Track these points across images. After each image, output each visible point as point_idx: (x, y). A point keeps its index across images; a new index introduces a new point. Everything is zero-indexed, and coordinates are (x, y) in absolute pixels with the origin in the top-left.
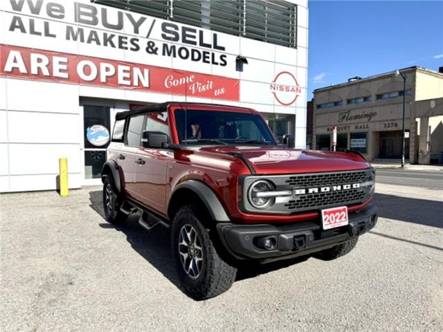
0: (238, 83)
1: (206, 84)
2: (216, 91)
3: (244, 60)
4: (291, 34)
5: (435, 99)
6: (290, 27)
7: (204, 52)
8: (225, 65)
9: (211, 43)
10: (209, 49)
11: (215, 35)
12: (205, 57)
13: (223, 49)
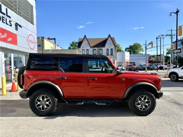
0: (17, 36)
1: (4, 34)
2: (8, 39)
3: (20, 26)
4: (32, 18)
5: (51, 50)
6: (32, 15)
7: (2, 17)
8: (11, 26)
9: (5, 12)
10: (4, 16)
11: (7, 9)
12: (3, 20)
13: (10, 17)
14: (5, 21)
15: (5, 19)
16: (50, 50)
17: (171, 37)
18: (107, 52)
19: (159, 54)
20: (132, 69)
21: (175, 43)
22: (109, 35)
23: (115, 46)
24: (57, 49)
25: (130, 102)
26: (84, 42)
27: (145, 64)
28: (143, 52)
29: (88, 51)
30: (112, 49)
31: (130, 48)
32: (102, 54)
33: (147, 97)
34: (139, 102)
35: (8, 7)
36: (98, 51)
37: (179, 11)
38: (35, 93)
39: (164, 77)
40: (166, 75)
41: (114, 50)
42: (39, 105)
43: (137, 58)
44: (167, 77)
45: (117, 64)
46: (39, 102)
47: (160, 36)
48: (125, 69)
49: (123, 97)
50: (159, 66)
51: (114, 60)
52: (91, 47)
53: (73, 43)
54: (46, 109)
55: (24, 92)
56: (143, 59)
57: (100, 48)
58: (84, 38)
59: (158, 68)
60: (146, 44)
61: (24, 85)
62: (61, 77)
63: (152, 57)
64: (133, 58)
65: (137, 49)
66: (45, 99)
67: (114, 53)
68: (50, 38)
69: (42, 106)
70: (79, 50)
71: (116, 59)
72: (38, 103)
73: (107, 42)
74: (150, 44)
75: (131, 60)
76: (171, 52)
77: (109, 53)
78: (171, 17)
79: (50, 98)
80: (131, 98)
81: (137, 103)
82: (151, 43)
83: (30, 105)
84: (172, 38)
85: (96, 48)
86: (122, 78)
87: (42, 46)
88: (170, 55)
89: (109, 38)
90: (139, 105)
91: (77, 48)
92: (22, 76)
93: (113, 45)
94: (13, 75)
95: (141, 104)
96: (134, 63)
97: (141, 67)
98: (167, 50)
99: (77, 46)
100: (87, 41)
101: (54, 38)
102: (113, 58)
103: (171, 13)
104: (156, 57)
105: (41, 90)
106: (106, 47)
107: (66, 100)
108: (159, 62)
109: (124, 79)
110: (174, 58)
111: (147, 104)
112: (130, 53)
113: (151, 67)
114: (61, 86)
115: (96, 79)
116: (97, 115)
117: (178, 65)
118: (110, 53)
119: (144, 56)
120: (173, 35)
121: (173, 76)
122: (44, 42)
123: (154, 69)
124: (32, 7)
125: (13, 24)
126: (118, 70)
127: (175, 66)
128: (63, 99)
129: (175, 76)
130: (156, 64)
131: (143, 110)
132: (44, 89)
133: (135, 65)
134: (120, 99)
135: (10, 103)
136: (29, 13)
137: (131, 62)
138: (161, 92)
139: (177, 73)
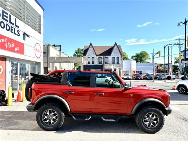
0: (24, 45)
1: (12, 44)
2: (16, 48)
3: (28, 36)
4: (40, 27)
5: (57, 57)
6: (40, 25)
7: (11, 26)
8: (19, 35)
9: (14, 22)
10: (13, 25)
11: (15, 19)
12: (12, 30)
13: (18, 27)
14: (13, 31)
15: (13, 29)
16: (55, 57)
17: (179, 46)
18: (113, 60)
19: (167, 63)
20: (138, 78)
21: (184, 52)
22: (116, 43)
23: (121, 55)
24: (62, 56)
25: (137, 118)
26: (89, 49)
27: (152, 73)
28: (150, 60)
29: (93, 58)
30: (118, 58)
31: (137, 56)
32: (108, 62)
33: (155, 114)
34: (147, 119)
35: (17, 17)
36: (104, 59)
37: (187, 22)
38: (42, 107)
39: (172, 88)
40: (175, 87)
41: (120, 58)
42: (46, 120)
43: (144, 67)
44: (175, 89)
45: (123, 73)
46: (46, 116)
47: (168, 45)
48: (132, 79)
49: (131, 113)
50: (167, 76)
51: (120, 69)
52: (96, 55)
53: (78, 49)
54: (52, 124)
55: (31, 106)
56: (150, 68)
57: (106, 56)
58: (90, 45)
59: (166, 78)
60: (153, 53)
61: (31, 98)
62: (68, 91)
63: (160, 66)
64: (140, 67)
65: (144, 57)
66: (52, 114)
67: (120, 62)
68: (55, 45)
69: (49, 121)
70: (84, 58)
71: (122, 68)
72: (44, 117)
73: (114, 50)
74: (157, 53)
75: (137, 69)
76: (179, 61)
77: (114, 62)
78: (179, 27)
79: (57, 112)
80: (139, 114)
81: (145, 120)
82: (159, 53)
83: (37, 119)
84: (180, 48)
85: (102, 57)
86: (129, 94)
87: (47, 53)
88: (178, 64)
89: (116, 46)
90: (147, 122)
91: (83, 55)
92: (30, 89)
93: (119, 54)
94: (18, 85)
95: (148, 121)
96: (141, 72)
97: (148, 77)
98: (175, 59)
99: (82, 53)
100: (93, 49)
101: (59, 45)
102: (119, 66)
103: (179, 23)
104: (163, 66)
105: (48, 104)
106: (113, 55)
107: (72, 115)
108: (166, 72)
109: (131, 95)
110: (182, 68)
111: (155, 122)
112: (137, 62)
113: (159, 77)
114: (67, 99)
115: (104, 94)
116: (103, 131)
117: (187, 75)
118: (116, 62)
119: (151, 65)
120: (181, 45)
121: (181, 88)
122: (49, 49)
123: (162, 78)
124: (40, 16)
125: (21, 34)
126: (125, 86)
127: (183, 76)
128: (69, 114)
129: (184, 89)
130: (164, 73)
131: (151, 127)
132: (51, 103)
133: (142, 74)
134: (128, 115)
135: (15, 115)
136: (36, 22)
137: (138, 71)
138: (169, 109)
139: (186, 85)
